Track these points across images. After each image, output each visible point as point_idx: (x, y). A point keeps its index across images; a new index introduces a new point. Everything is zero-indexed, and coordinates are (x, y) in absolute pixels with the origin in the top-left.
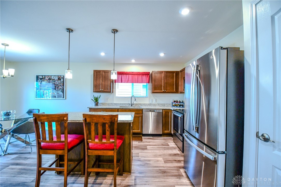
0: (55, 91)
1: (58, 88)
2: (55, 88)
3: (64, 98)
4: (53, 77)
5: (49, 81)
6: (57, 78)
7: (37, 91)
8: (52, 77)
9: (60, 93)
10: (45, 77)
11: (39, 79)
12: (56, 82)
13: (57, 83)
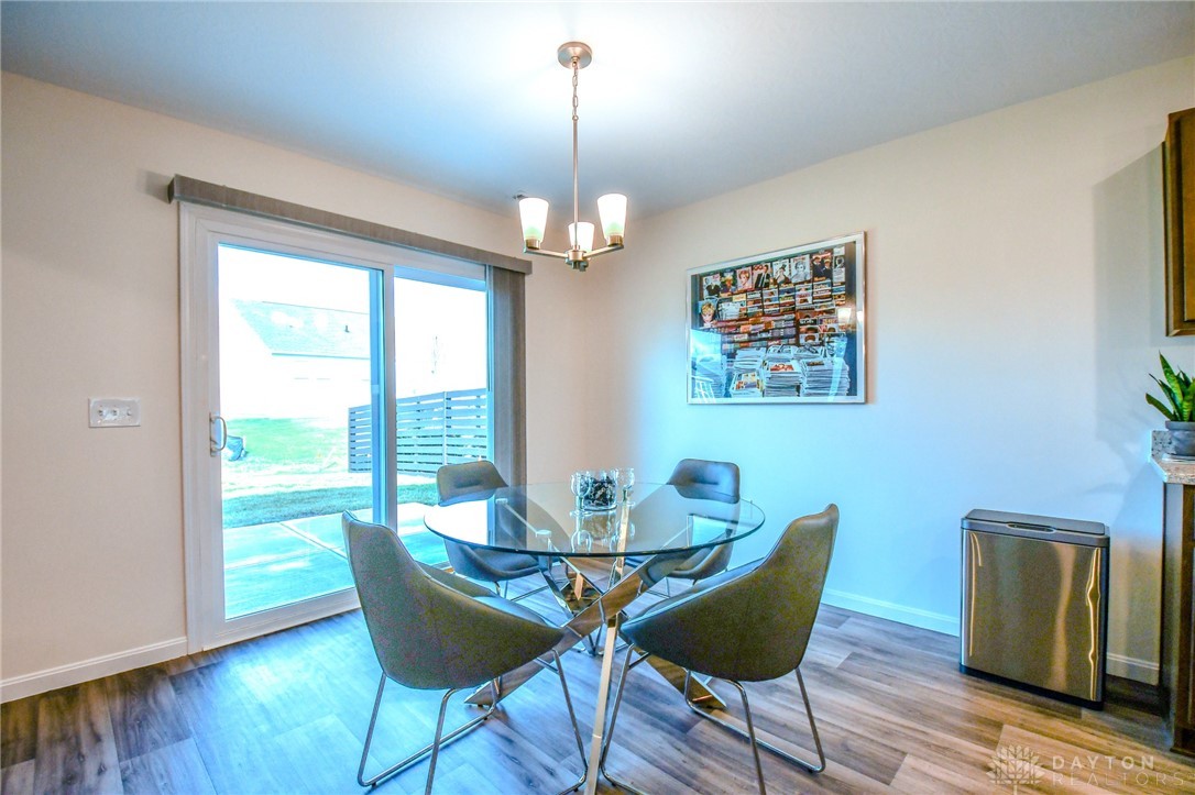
0: (794, 350)
1: (816, 331)
2: (797, 336)
3: (860, 397)
4: (783, 268)
5: (758, 295)
6: (805, 271)
8: (777, 267)
9: (825, 361)
10: (734, 276)
11: (706, 293)
12: (803, 292)
13: (810, 299)
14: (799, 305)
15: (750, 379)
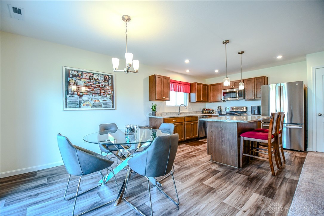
0: (100, 97)
1: (105, 93)
2: (101, 93)
3: (114, 108)
4: (97, 76)
5: (89, 81)
6: (102, 78)
7: (68, 96)
8: (95, 75)
9: (107, 100)
10: (82, 74)
11: (71, 76)
12: (102, 83)
13: (104, 85)
14: (101, 86)
15: (88, 103)
